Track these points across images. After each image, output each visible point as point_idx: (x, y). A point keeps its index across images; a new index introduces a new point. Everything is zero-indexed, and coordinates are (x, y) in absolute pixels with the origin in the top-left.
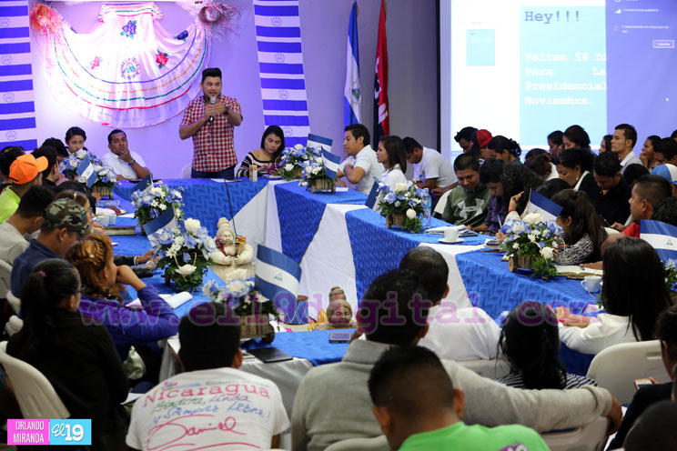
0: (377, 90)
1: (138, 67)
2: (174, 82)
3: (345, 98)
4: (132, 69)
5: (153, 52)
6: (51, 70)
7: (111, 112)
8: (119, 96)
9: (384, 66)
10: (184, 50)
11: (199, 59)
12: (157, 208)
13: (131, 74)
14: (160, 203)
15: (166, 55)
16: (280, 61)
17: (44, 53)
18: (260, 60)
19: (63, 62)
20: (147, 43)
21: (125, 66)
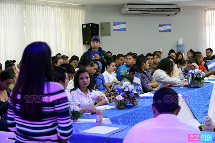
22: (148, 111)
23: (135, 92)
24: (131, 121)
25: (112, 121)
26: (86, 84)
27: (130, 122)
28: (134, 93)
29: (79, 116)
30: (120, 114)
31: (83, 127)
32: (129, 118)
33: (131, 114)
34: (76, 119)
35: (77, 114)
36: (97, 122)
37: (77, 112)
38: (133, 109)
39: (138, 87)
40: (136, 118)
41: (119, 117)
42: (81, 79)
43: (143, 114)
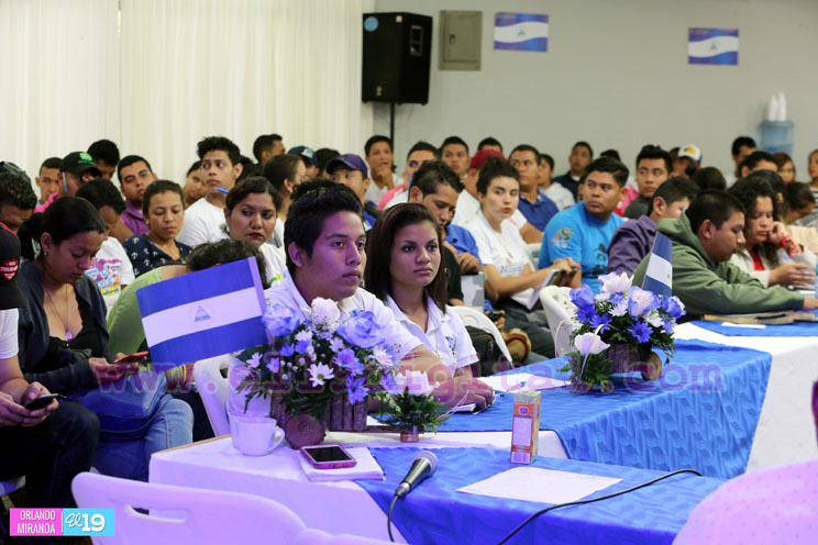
22: (702, 407)
23: (657, 321)
24: (638, 450)
25: (566, 443)
26: (427, 275)
27: (636, 452)
28: (650, 325)
29: (428, 420)
30: (599, 415)
31: (452, 466)
32: (630, 433)
33: (641, 415)
34: (415, 428)
35: (420, 409)
36: (514, 448)
37: (420, 398)
38: (648, 396)
39: (669, 300)
40: (657, 434)
41: (592, 426)
42: (404, 248)
43: (686, 420)
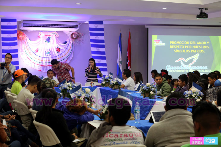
0: (128, 61)
1: (50, 52)
2: (62, 57)
3: (117, 64)
4: (49, 53)
5: (55, 48)
6: (22, 53)
7: (42, 67)
8: (44, 62)
9: (130, 54)
10: (65, 47)
11: (70, 50)
12: (69, 89)
13: (48, 54)
14: (70, 88)
15: (60, 49)
16: (98, 50)
17: (20, 47)
18: (92, 50)
19: (26, 50)
20: (53, 45)
21: (46, 52)
